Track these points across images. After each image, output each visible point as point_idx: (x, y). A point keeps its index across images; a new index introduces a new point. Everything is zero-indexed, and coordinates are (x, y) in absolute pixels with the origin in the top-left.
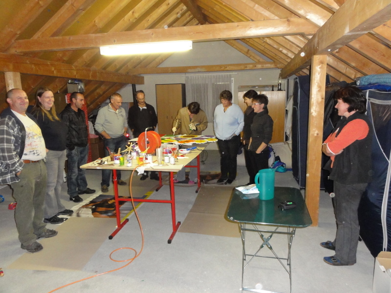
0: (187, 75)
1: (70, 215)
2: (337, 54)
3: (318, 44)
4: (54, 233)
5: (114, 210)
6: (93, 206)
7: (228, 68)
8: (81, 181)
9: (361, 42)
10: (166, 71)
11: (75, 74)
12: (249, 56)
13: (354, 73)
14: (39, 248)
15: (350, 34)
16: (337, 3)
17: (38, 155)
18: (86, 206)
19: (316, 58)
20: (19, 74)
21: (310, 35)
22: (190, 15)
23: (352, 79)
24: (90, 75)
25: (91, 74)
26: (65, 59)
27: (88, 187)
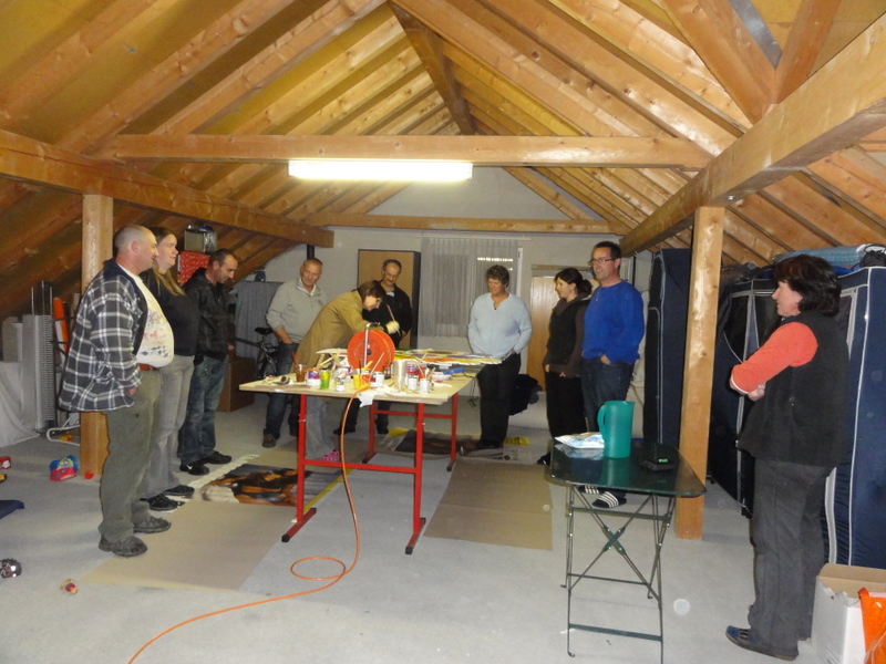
0: (427, 235)
1: (189, 496)
2: (740, 210)
3: (710, 186)
4: (164, 525)
5: (281, 492)
6: (233, 483)
7: (514, 228)
8: (205, 433)
9: (785, 188)
10: (384, 224)
11: (210, 211)
12: (558, 205)
13: (770, 249)
14: (139, 548)
15: (772, 169)
16: (749, 118)
17: (166, 355)
18: (218, 482)
19: (705, 213)
20: (110, 200)
21: (693, 169)
22: (444, 117)
23: (766, 261)
24: (237, 217)
25: (237, 214)
26: (195, 179)
27: (216, 449)
